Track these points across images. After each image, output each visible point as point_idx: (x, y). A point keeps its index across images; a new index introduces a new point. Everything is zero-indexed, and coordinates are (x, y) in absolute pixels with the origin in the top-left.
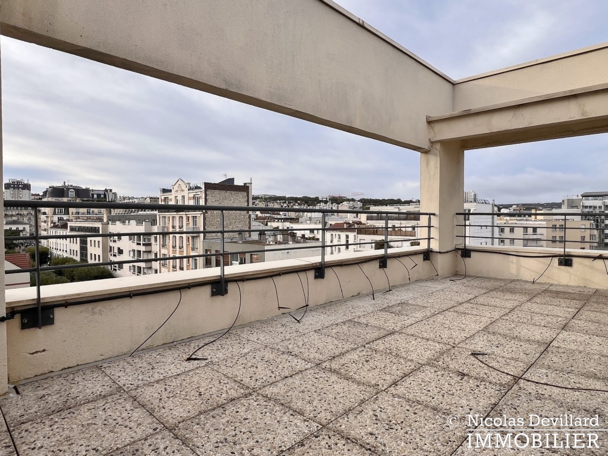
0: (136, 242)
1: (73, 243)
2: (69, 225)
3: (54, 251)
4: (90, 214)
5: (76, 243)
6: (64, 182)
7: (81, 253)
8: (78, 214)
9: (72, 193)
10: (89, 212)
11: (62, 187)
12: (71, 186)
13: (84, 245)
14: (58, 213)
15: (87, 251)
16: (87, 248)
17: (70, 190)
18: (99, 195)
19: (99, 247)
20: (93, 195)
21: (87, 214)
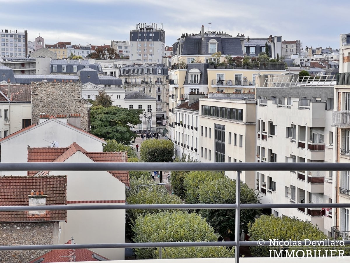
0: (297, 140)
1: (206, 136)
2: (201, 104)
3: (181, 149)
4: (240, 84)
5: (210, 137)
6: (203, 27)
7: (216, 154)
8: (222, 83)
9: (213, 46)
10: (240, 81)
11: (200, 37)
12: (213, 33)
13: (220, 142)
14: (191, 81)
15: (224, 153)
16: (224, 146)
17: (210, 41)
18: (258, 49)
19: (241, 146)
20: (248, 48)
21: (236, 84)
